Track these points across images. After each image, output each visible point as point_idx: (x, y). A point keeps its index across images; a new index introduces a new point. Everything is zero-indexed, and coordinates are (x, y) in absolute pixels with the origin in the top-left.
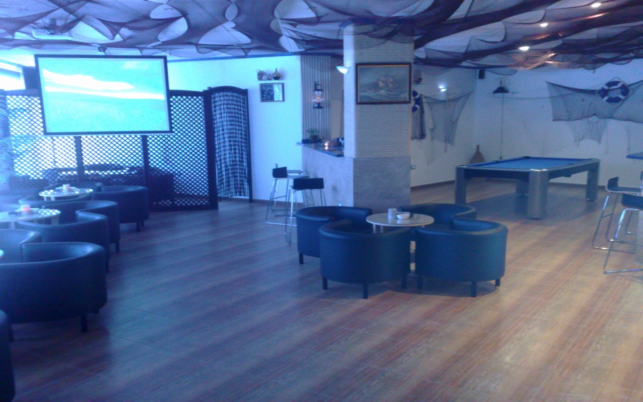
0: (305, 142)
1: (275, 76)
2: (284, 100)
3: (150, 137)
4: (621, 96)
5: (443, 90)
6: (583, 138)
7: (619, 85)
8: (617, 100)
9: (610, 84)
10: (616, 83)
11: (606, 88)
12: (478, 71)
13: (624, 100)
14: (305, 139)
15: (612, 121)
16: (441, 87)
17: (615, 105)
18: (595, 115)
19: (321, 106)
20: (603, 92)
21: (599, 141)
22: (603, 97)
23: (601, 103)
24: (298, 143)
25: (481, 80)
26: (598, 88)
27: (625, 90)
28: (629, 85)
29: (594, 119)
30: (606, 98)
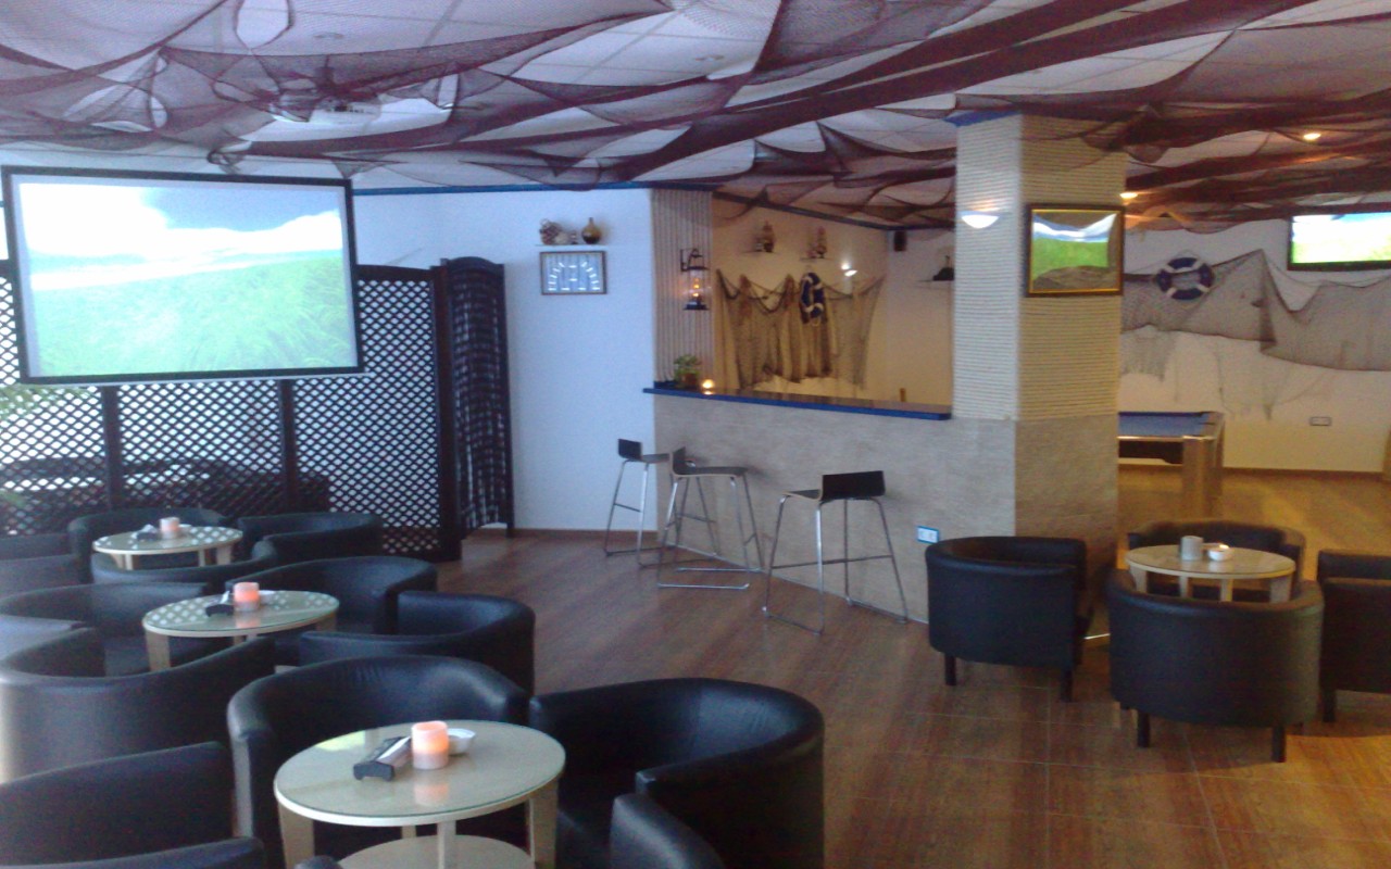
0: (662, 387)
1: (588, 234)
2: (605, 291)
3: (301, 383)
4: (1202, 288)
5: (851, 273)
6: (1126, 371)
7: (1197, 266)
8: (1190, 295)
9: (1176, 263)
10: (1188, 262)
11: (1170, 270)
12: (892, 234)
13: (1208, 294)
14: (663, 380)
15: (1183, 337)
16: (845, 266)
17: (1189, 305)
18: (1149, 323)
19: (702, 303)
20: (1164, 280)
21: (1162, 377)
22: (1165, 288)
23: (1160, 300)
24: (646, 391)
25: (900, 253)
26: (1154, 271)
27: (1207, 275)
28: (1214, 266)
29: (1148, 331)
30: (1171, 291)
